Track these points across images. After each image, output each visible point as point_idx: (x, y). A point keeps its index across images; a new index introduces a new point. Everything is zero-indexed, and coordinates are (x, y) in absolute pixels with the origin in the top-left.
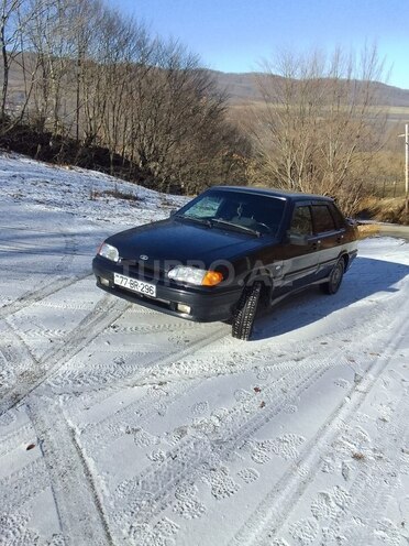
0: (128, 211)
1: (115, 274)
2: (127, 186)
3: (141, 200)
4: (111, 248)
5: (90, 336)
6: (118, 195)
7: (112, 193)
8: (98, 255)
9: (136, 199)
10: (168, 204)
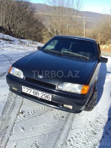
0: (9, 45)
1: (23, 87)
2: (6, 36)
3: (12, 41)
4: (17, 70)
5: (10, 124)
6: (4, 39)
7: (2, 39)
8: (9, 73)
9: (11, 41)
10: (22, 42)
